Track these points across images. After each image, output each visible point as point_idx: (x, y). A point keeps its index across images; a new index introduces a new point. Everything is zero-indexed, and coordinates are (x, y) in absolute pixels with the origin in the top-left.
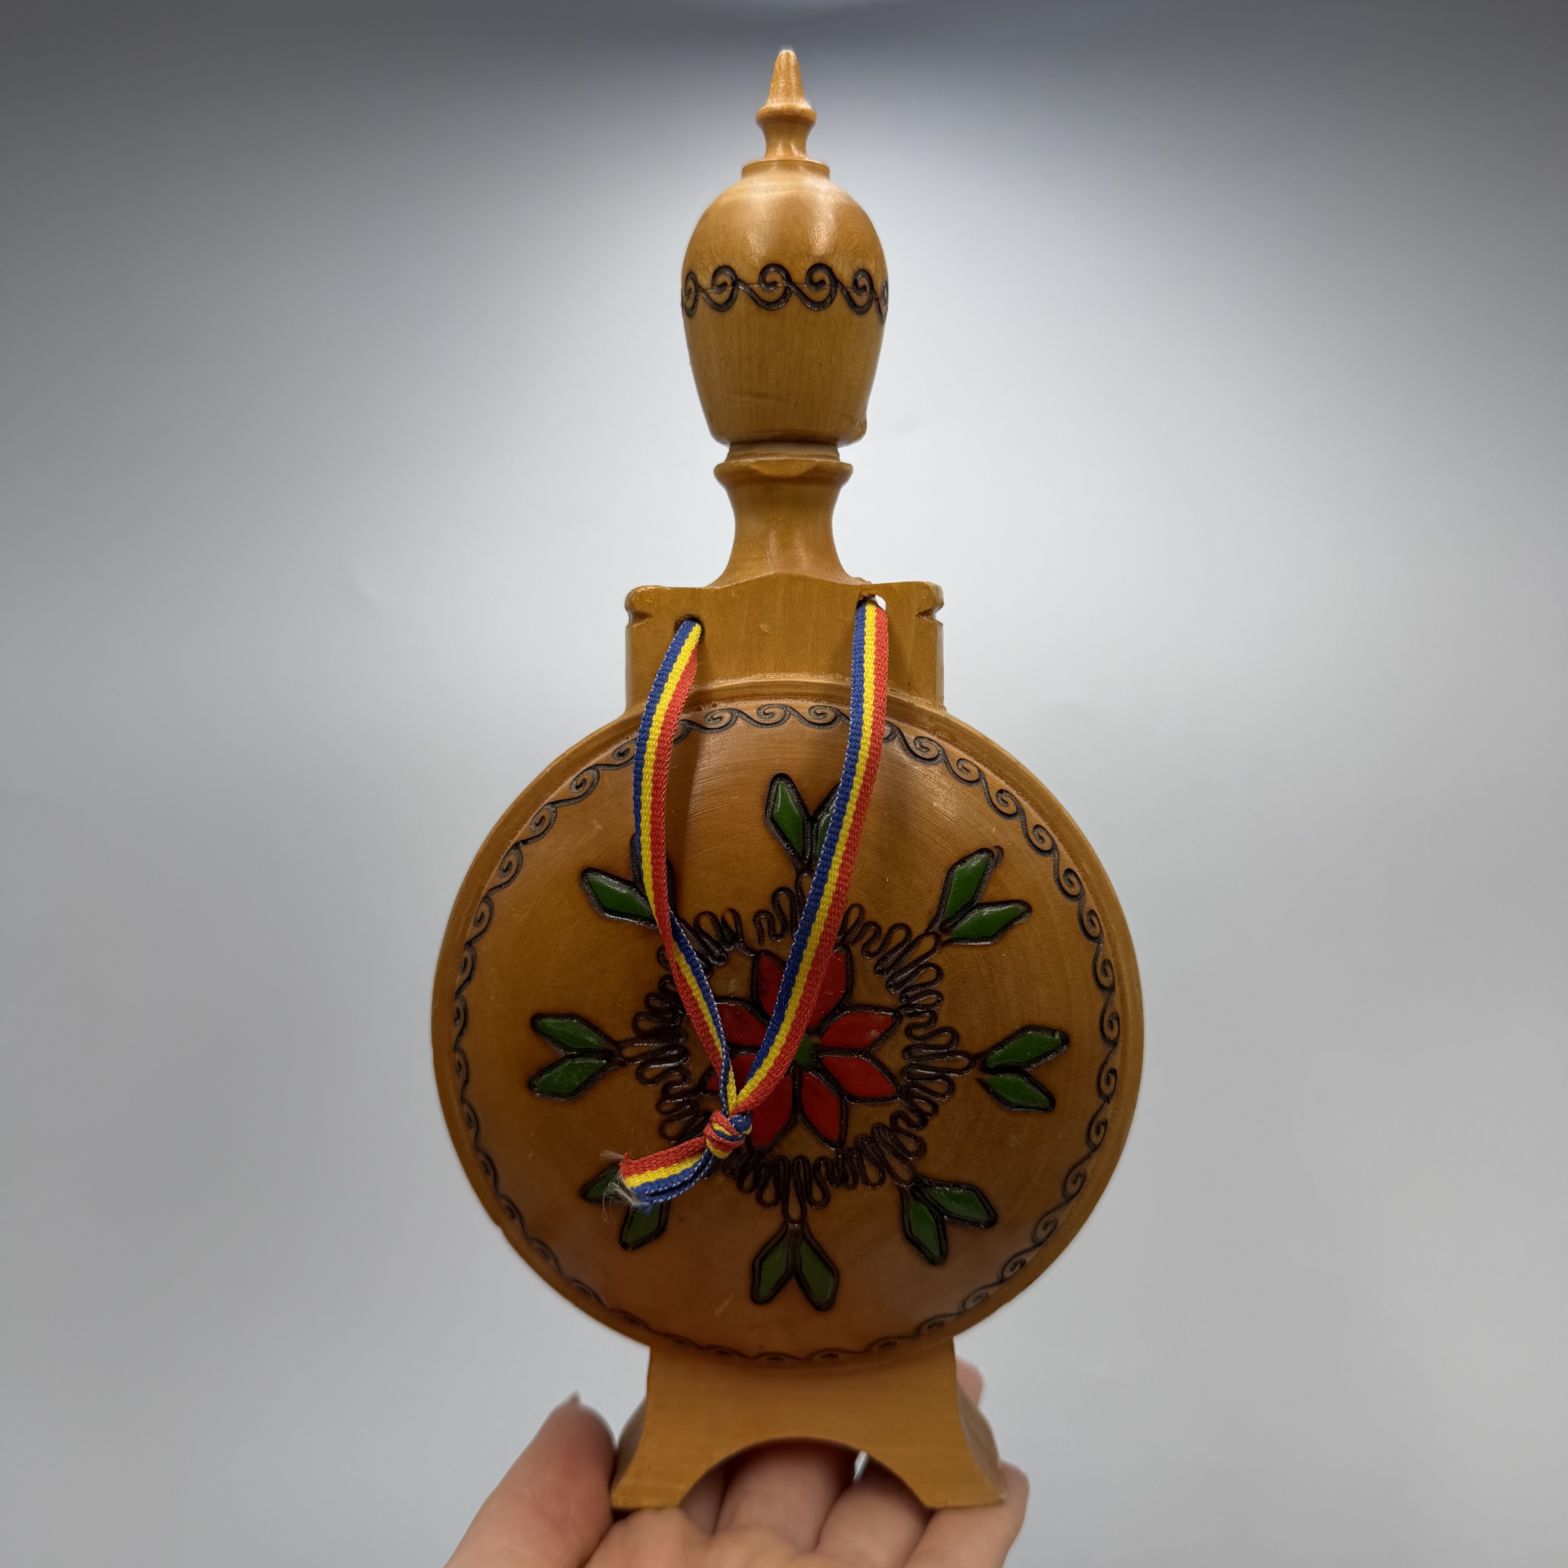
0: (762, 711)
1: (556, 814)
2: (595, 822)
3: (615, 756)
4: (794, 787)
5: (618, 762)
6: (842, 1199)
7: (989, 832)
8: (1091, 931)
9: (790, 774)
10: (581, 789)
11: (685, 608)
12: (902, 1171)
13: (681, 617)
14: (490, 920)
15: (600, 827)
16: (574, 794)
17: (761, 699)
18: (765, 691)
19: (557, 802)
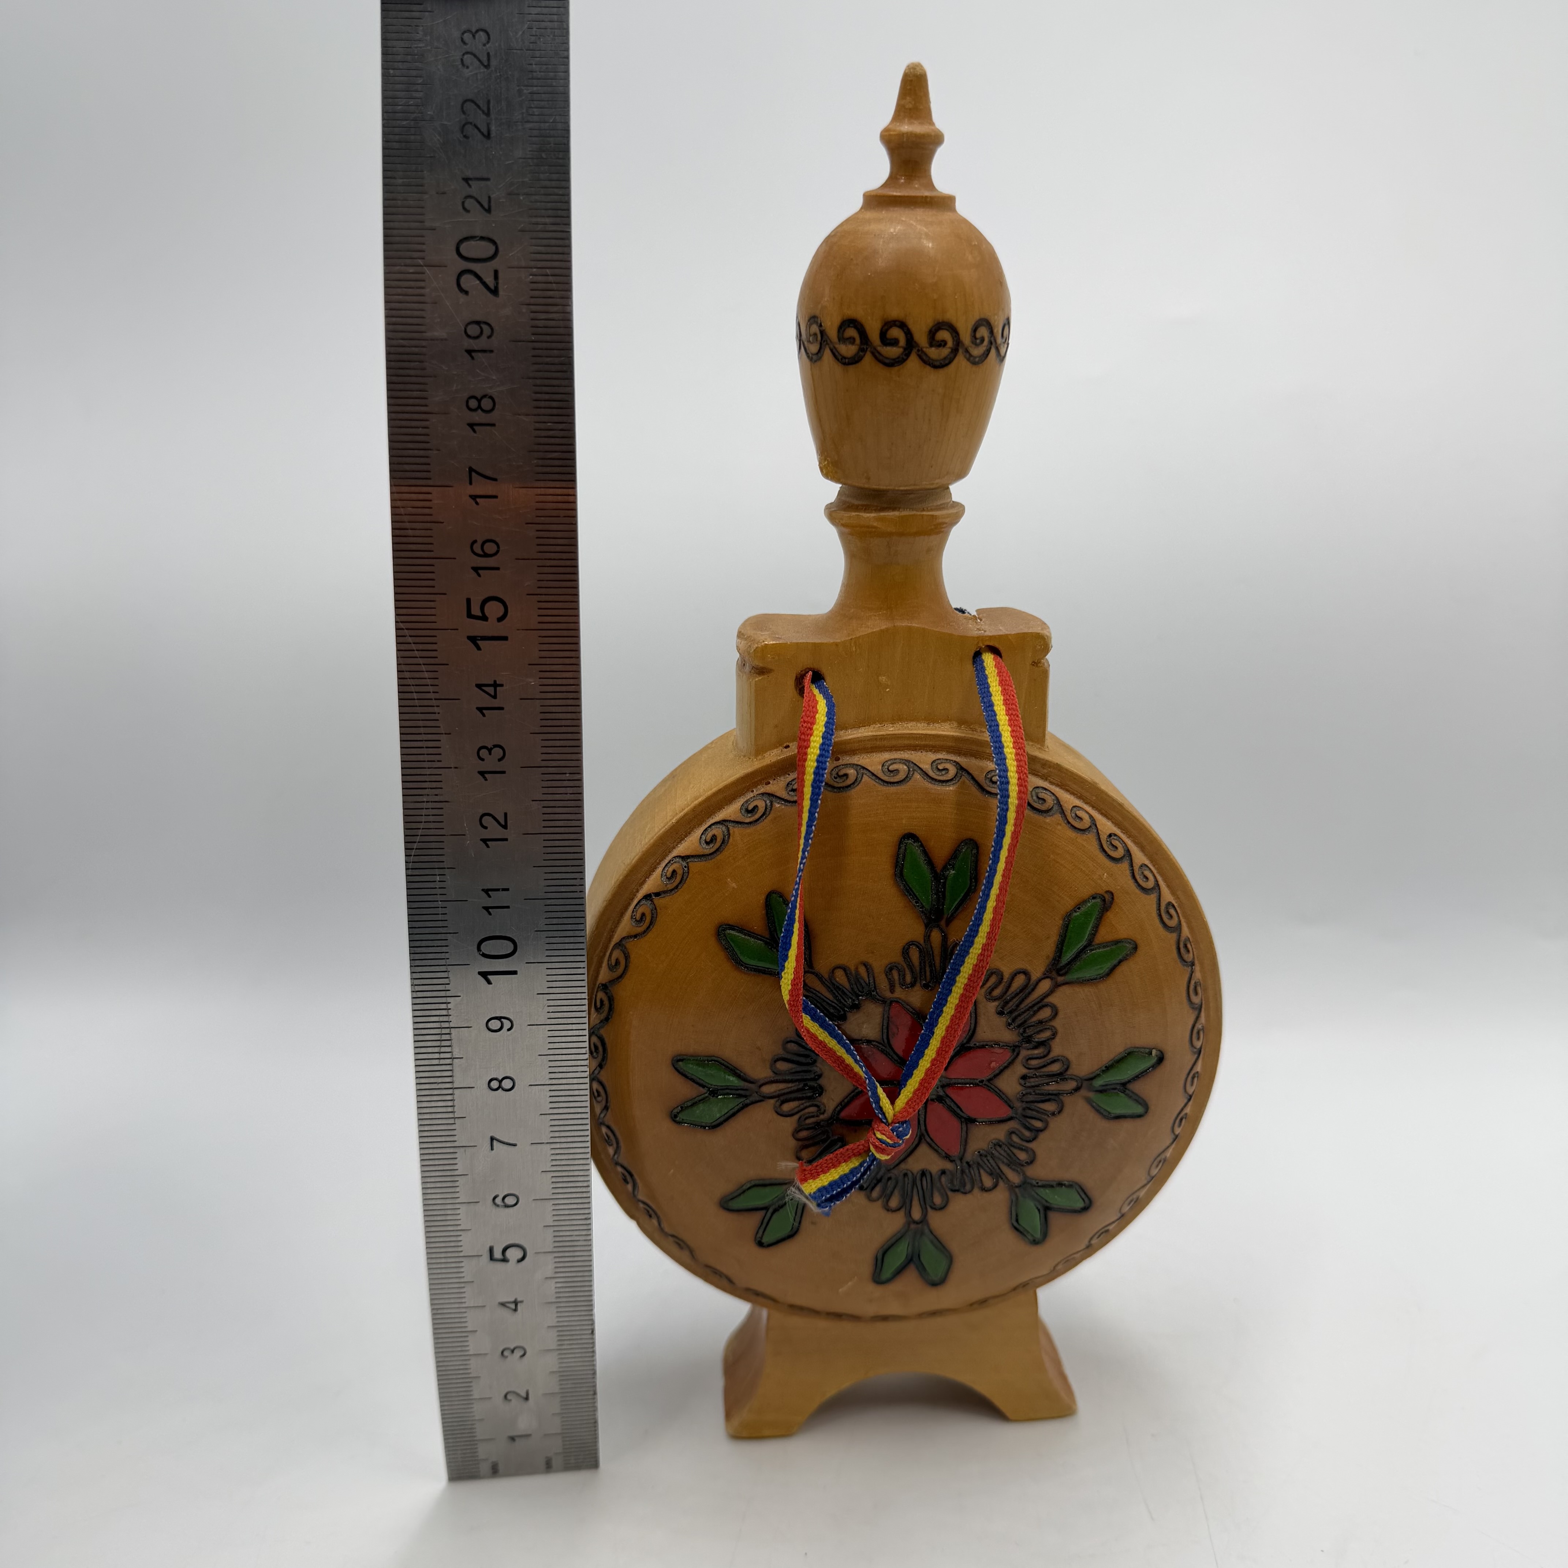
0: (886, 767)
1: (688, 869)
2: (729, 880)
3: (743, 812)
4: (922, 845)
5: (748, 820)
6: (959, 1204)
7: (1101, 878)
8: (1186, 957)
9: (918, 833)
10: (711, 846)
11: (806, 661)
12: (1015, 1178)
13: (801, 671)
14: (626, 967)
15: (734, 885)
16: (705, 850)
17: (881, 752)
18: (886, 743)
19: (688, 857)
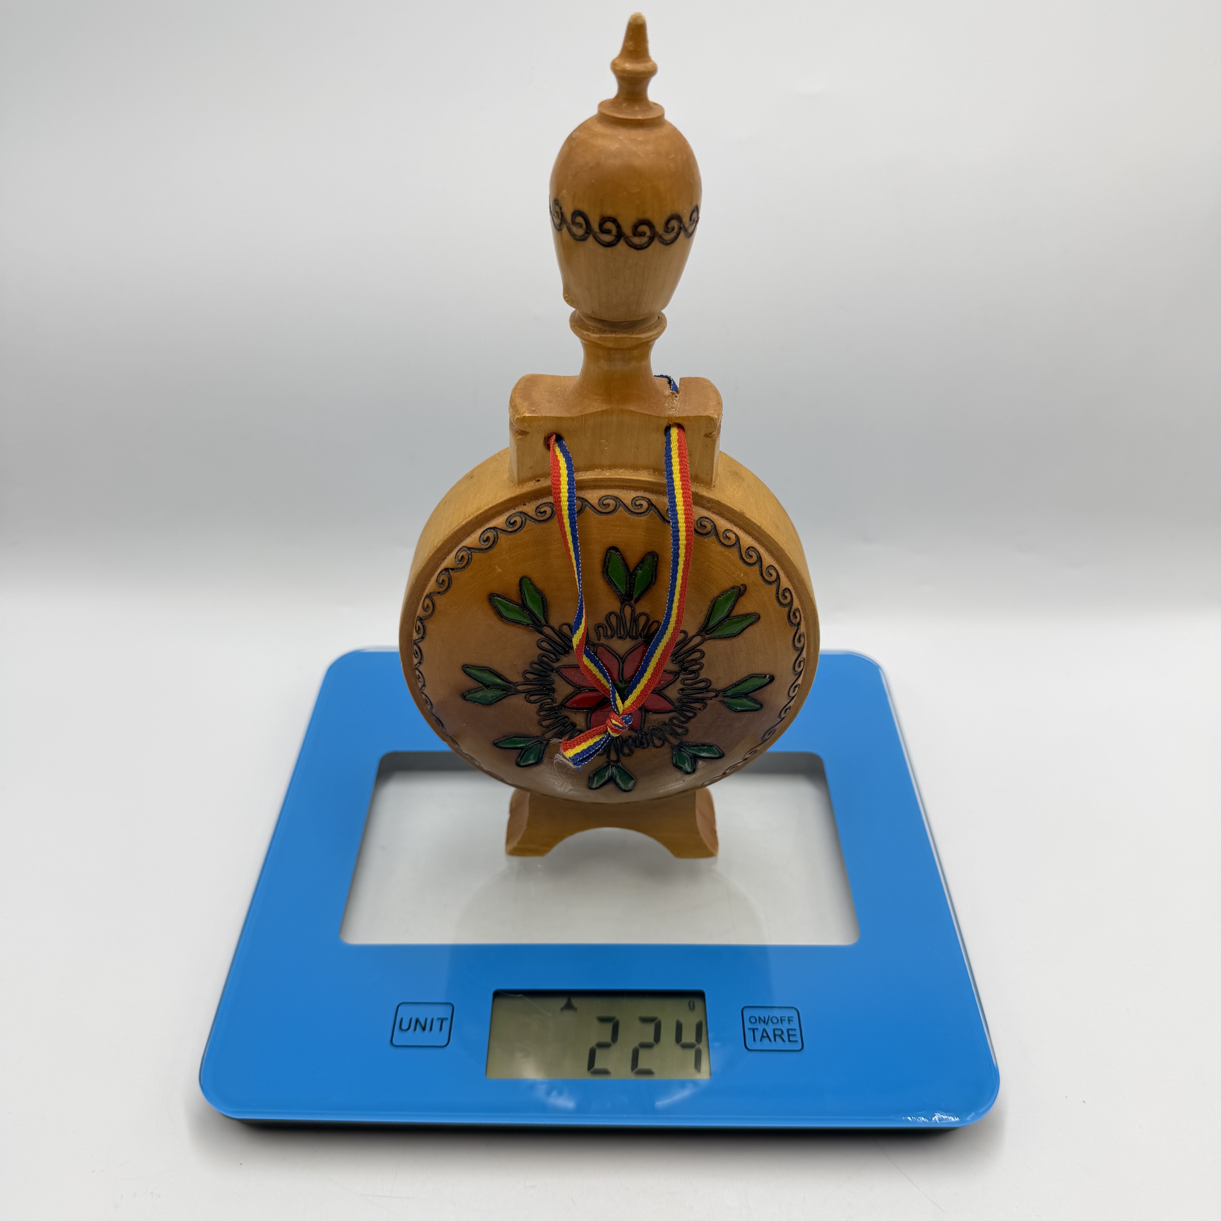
0: (602, 501)
1: (472, 556)
2: (497, 567)
3: (507, 524)
4: (621, 554)
5: (510, 530)
6: (639, 753)
7: (738, 576)
8: (794, 620)
9: (618, 547)
10: (487, 543)
11: (551, 427)
12: (675, 742)
13: (548, 434)
14: (433, 610)
15: (500, 570)
16: (483, 546)
17: (600, 489)
18: (603, 483)
19: (472, 548)
